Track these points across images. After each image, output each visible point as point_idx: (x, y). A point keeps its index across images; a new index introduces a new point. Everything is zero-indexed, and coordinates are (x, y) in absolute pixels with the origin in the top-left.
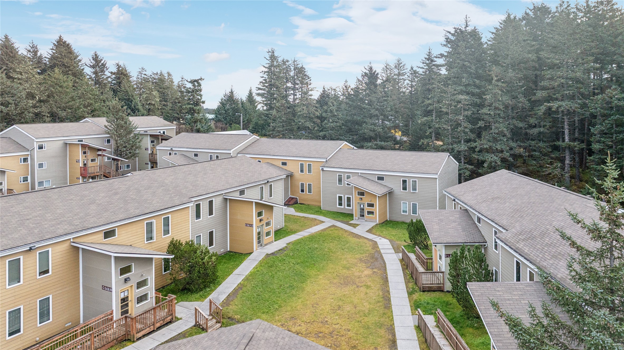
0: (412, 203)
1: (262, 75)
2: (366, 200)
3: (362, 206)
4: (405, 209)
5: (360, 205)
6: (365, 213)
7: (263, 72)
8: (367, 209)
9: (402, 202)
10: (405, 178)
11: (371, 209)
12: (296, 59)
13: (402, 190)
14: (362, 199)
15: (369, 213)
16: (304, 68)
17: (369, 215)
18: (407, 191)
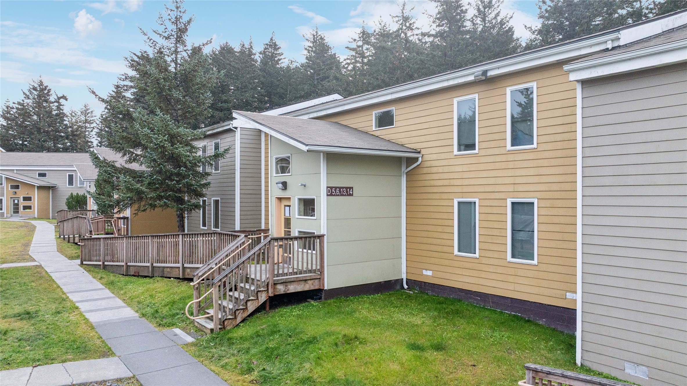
2: (22, 193)
3: (16, 202)
5: (14, 201)
6: (20, 208)
10: (72, 172)
14: (16, 192)
15: (25, 208)
17: (26, 210)
18: (74, 186)
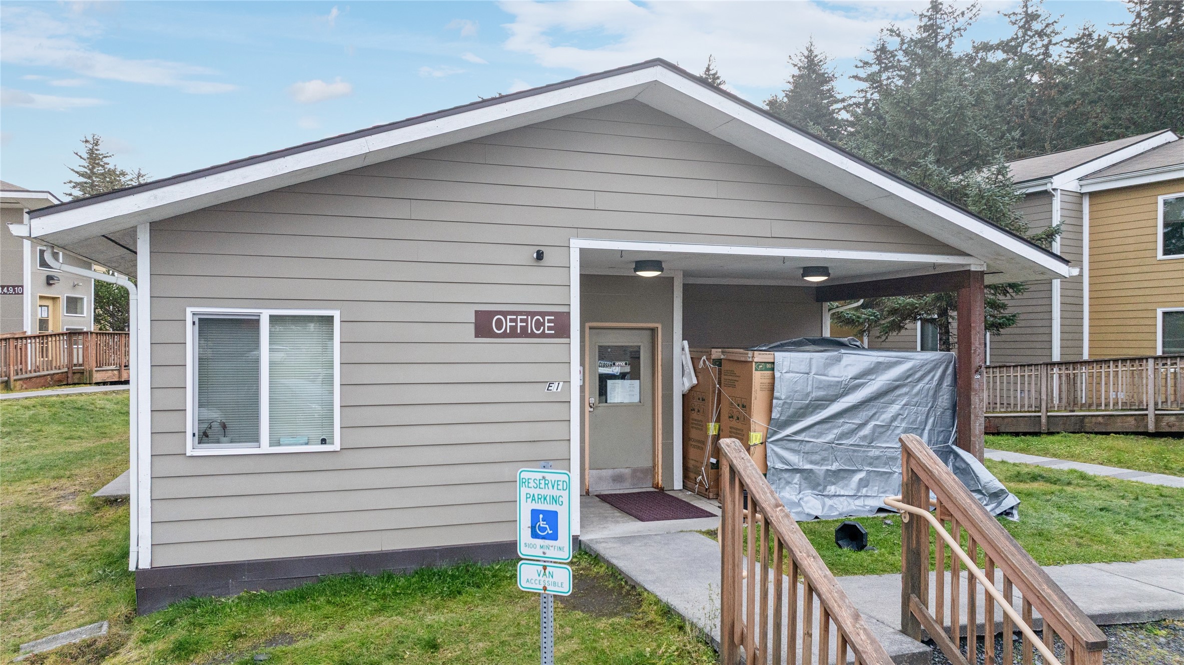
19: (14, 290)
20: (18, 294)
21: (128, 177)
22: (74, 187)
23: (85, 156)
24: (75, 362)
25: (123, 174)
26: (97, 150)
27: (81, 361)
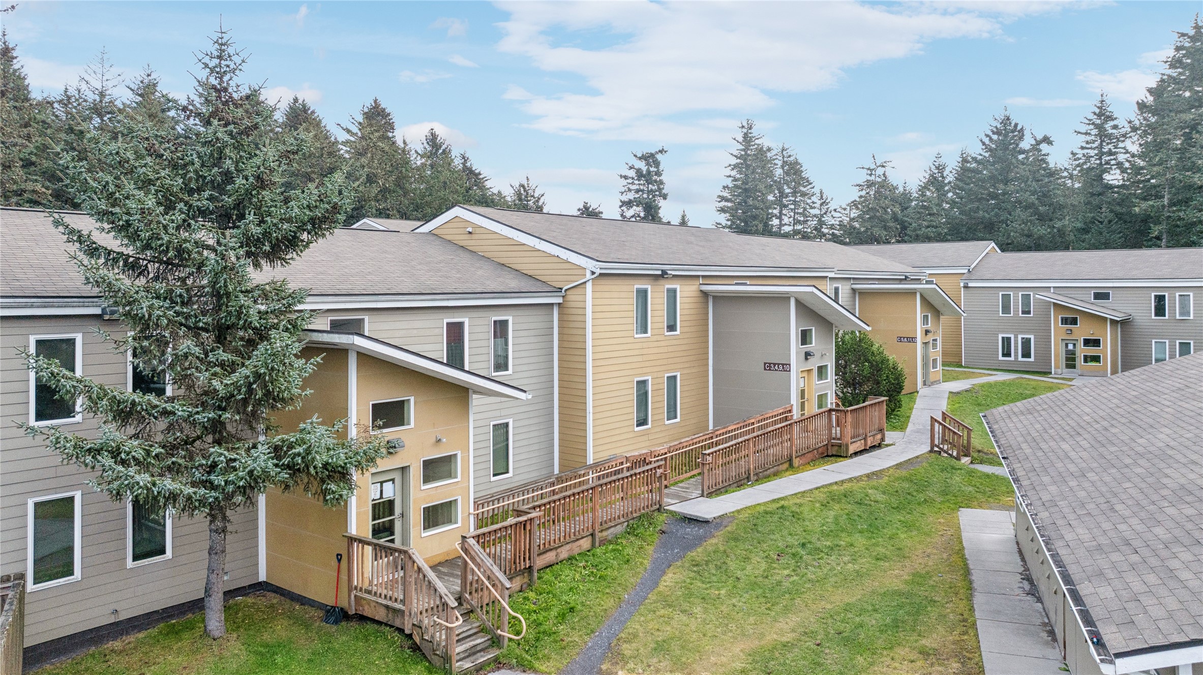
0: (1178, 342)
1: (728, 172)
4: (1160, 356)
7: (730, 165)
8: (1082, 351)
9: (1153, 341)
11: (1092, 351)
12: (786, 147)
13: (1153, 317)
16: (799, 164)
19: (783, 368)
20: (786, 371)
21: (773, 153)
22: (733, 169)
23: (741, 139)
24: (834, 435)
25: (769, 150)
26: (751, 133)
27: (839, 436)
